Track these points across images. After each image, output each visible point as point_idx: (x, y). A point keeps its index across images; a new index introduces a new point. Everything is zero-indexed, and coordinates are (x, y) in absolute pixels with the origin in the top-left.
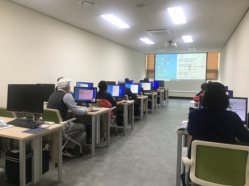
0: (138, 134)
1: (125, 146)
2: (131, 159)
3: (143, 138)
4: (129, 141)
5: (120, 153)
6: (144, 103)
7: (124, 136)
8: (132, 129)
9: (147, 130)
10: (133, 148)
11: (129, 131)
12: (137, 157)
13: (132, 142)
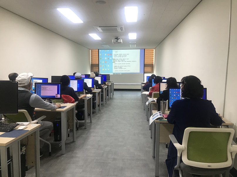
0: (99, 127)
1: (90, 139)
2: (103, 151)
3: (105, 130)
4: (92, 134)
5: (89, 147)
7: (86, 129)
8: (91, 122)
9: (105, 122)
10: (99, 140)
11: (89, 124)
12: (108, 149)
13: (96, 135)
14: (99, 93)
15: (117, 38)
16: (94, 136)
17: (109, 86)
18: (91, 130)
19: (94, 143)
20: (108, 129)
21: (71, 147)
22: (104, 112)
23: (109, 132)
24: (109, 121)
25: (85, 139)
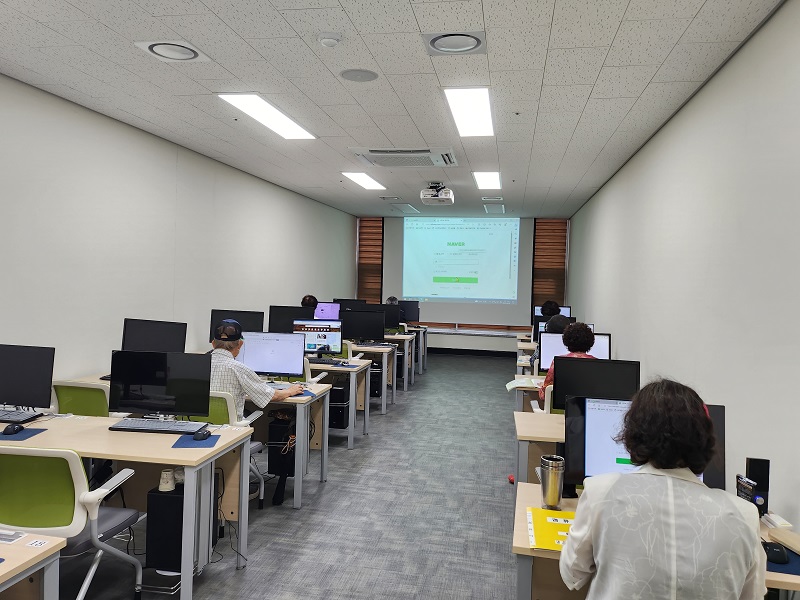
0: (345, 503)
1: (303, 558)
3: (364, 519)
4: (315, 537)
6: (358, 383)
8: (322, 481)
9: (372, 483)
10: (331, 567)
11: (313, 490)
13: (327, 539)
14: (361, 374)
15: (436, 187)
16: (320, 546)
17: (407, 344)
18: (317, 518)
19: (308, 581)
20: (374, 516)
21: (222, 594)
22: (378, 440)
23: (377, 528)
24: (386, 479)
25: (285, 557)
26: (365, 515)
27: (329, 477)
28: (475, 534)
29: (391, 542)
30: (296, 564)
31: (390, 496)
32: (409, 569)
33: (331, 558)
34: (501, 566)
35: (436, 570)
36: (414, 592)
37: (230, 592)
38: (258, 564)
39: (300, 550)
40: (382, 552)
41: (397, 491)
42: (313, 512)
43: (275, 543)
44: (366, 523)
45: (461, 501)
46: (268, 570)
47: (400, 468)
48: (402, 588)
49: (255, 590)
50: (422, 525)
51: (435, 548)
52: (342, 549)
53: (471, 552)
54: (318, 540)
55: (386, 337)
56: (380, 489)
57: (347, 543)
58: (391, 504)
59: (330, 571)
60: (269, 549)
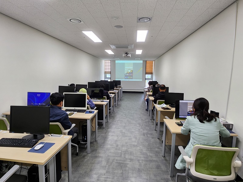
0: (114, 126)
1: (109, 138)
2: (120, 151)
3: (120, 129)
4: (110, 134)
5: (109, 146)
9: (119, 122)
12: (124, 149)
13: (113, 134)
14: (113, 97)
15: (127, 54)
16: (112, 136)
18: (109, 130)
19: (112, 143)
20: (122, 129)
21: (94, 147)
22: (117, 112)
23: (123, 131)
24: (121, 121)
25: (105, 138)
26: (120, 128)
27: (108, 121)
28: (145, 131)
29: (127, 134)
30: (108, 140)
31: (124, 125)
32: (134, 140)
33: (116, 138)
34: (153, 138)
35: (139, 140)
36: (136, 144)
37: (96, 146)
38: (100, 140)
39: (108, 137)
40: (127, 136)
41: (125, 123)
42: (108, 128)
43: (102, 135)
44: (120, 130)
45: (140, 125)
46: (103, 141)
47: (124, 118)
48: (133, 144)
49: (101, 146)
50: (133, 130)
51: (138, 135)
52: (117, 136)
53: (145, 135)
54: (111, 134)
55: (115, 89)
56: (121, 123)
57: (118, 135)
58: (125, 126)
59: (116, 141)
60: (101, 137)
